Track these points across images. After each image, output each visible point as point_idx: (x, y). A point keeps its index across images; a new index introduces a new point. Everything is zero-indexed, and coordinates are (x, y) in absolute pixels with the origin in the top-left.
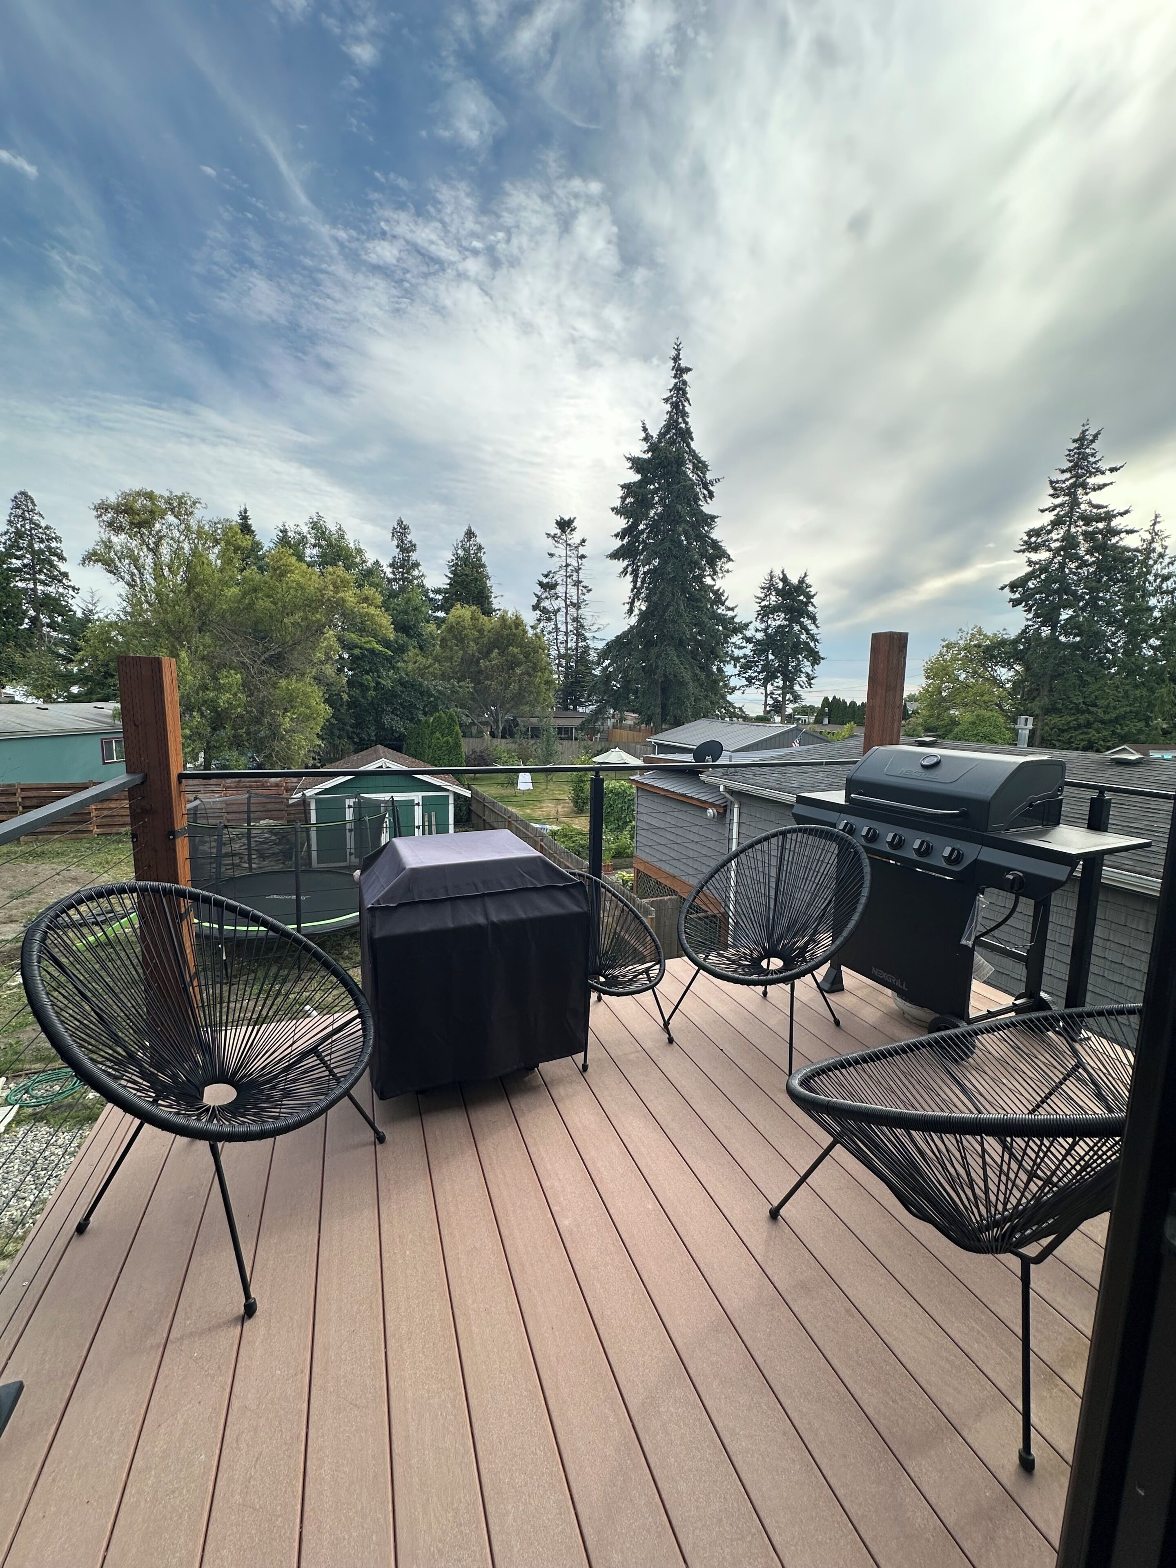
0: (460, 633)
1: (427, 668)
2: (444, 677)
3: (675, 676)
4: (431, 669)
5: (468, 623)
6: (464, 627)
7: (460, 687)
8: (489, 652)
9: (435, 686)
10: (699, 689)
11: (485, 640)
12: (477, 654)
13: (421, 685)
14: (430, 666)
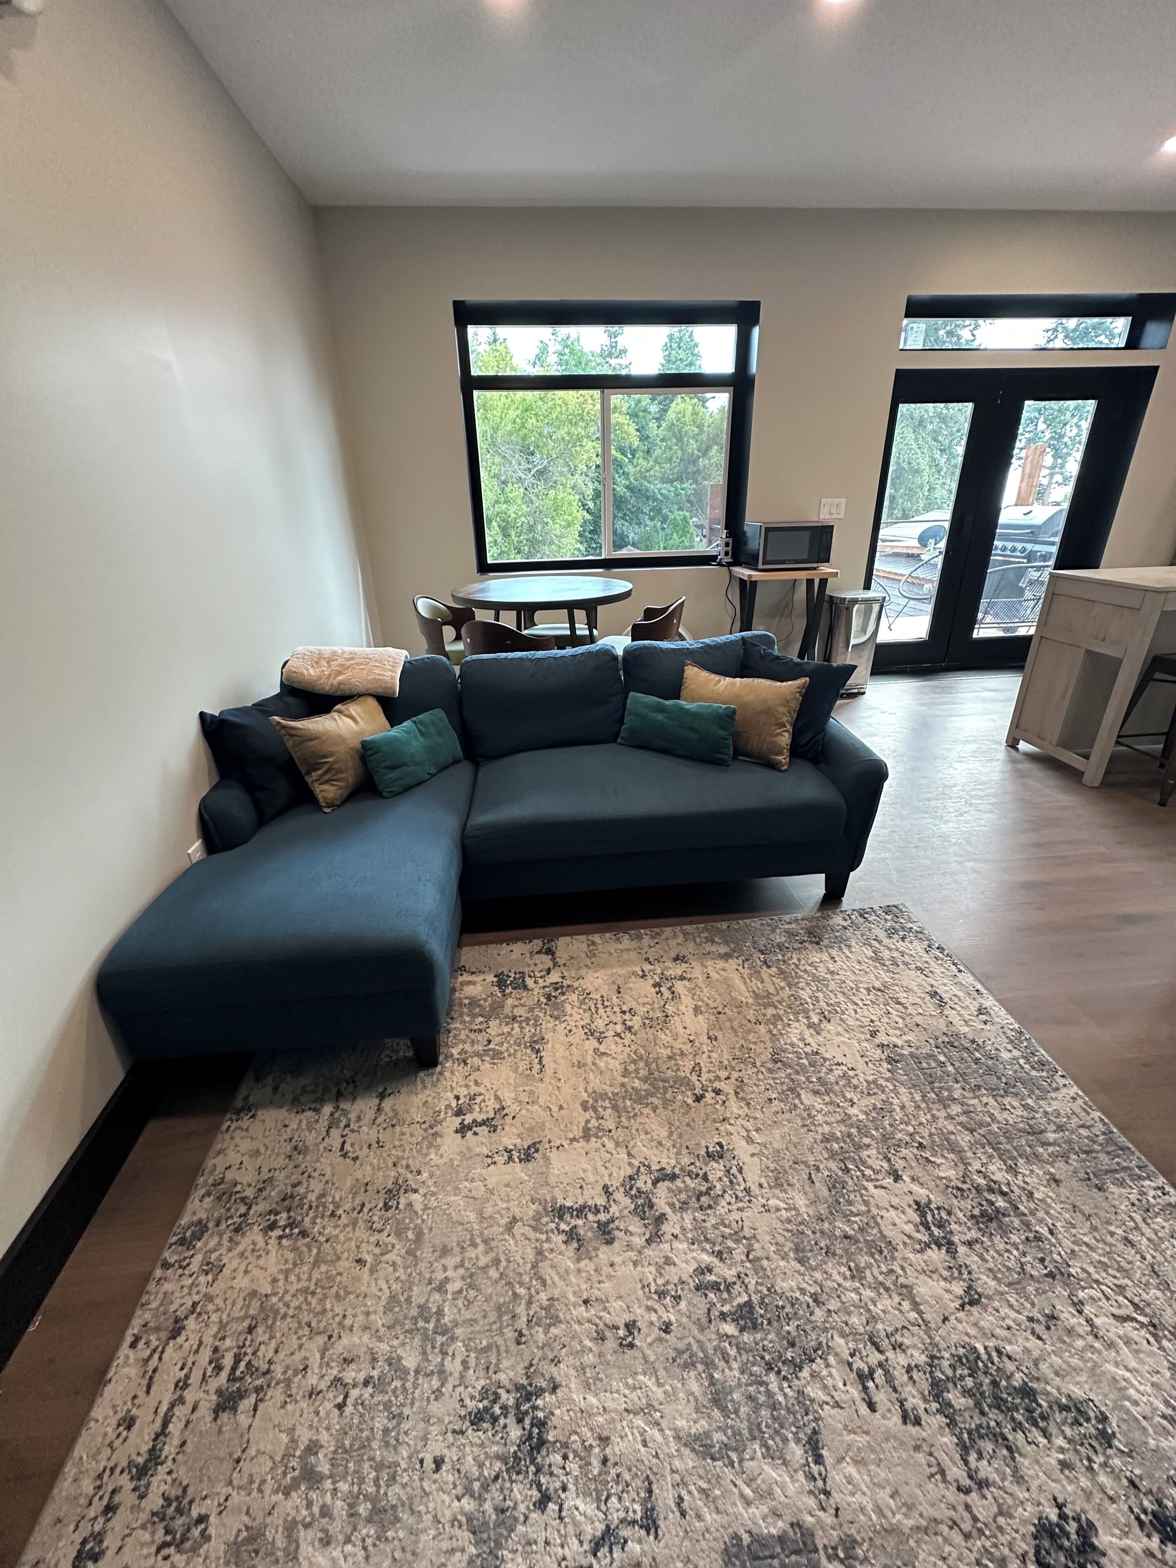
0: (680, 431)
1: (648, 471)
2: (664, 480)
3: (909, 463)
4: (652, 472)
5: (688, 418)
6: (685, 424)
7: (683, 489)
8: (708, 448)
9: (659, 490)
10: (936, 476)
11: (704, 437)
12: (696, 452)
13: (647, 490)
14: (651, 469)
